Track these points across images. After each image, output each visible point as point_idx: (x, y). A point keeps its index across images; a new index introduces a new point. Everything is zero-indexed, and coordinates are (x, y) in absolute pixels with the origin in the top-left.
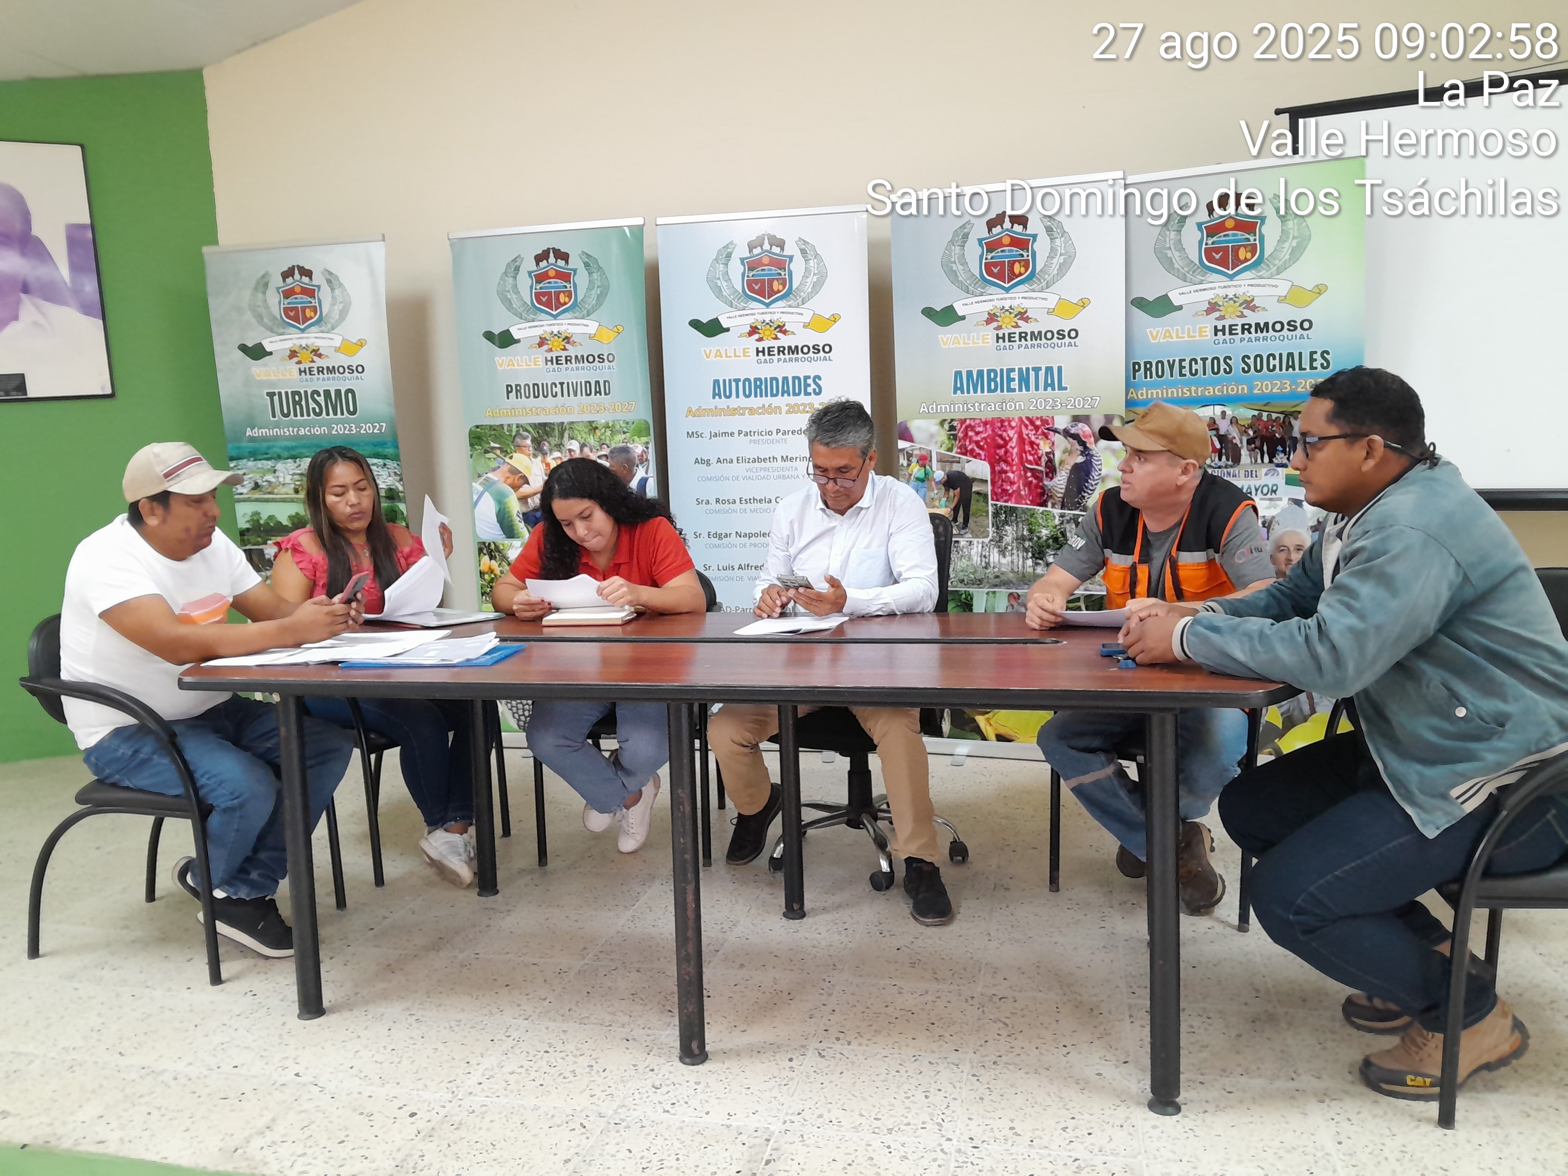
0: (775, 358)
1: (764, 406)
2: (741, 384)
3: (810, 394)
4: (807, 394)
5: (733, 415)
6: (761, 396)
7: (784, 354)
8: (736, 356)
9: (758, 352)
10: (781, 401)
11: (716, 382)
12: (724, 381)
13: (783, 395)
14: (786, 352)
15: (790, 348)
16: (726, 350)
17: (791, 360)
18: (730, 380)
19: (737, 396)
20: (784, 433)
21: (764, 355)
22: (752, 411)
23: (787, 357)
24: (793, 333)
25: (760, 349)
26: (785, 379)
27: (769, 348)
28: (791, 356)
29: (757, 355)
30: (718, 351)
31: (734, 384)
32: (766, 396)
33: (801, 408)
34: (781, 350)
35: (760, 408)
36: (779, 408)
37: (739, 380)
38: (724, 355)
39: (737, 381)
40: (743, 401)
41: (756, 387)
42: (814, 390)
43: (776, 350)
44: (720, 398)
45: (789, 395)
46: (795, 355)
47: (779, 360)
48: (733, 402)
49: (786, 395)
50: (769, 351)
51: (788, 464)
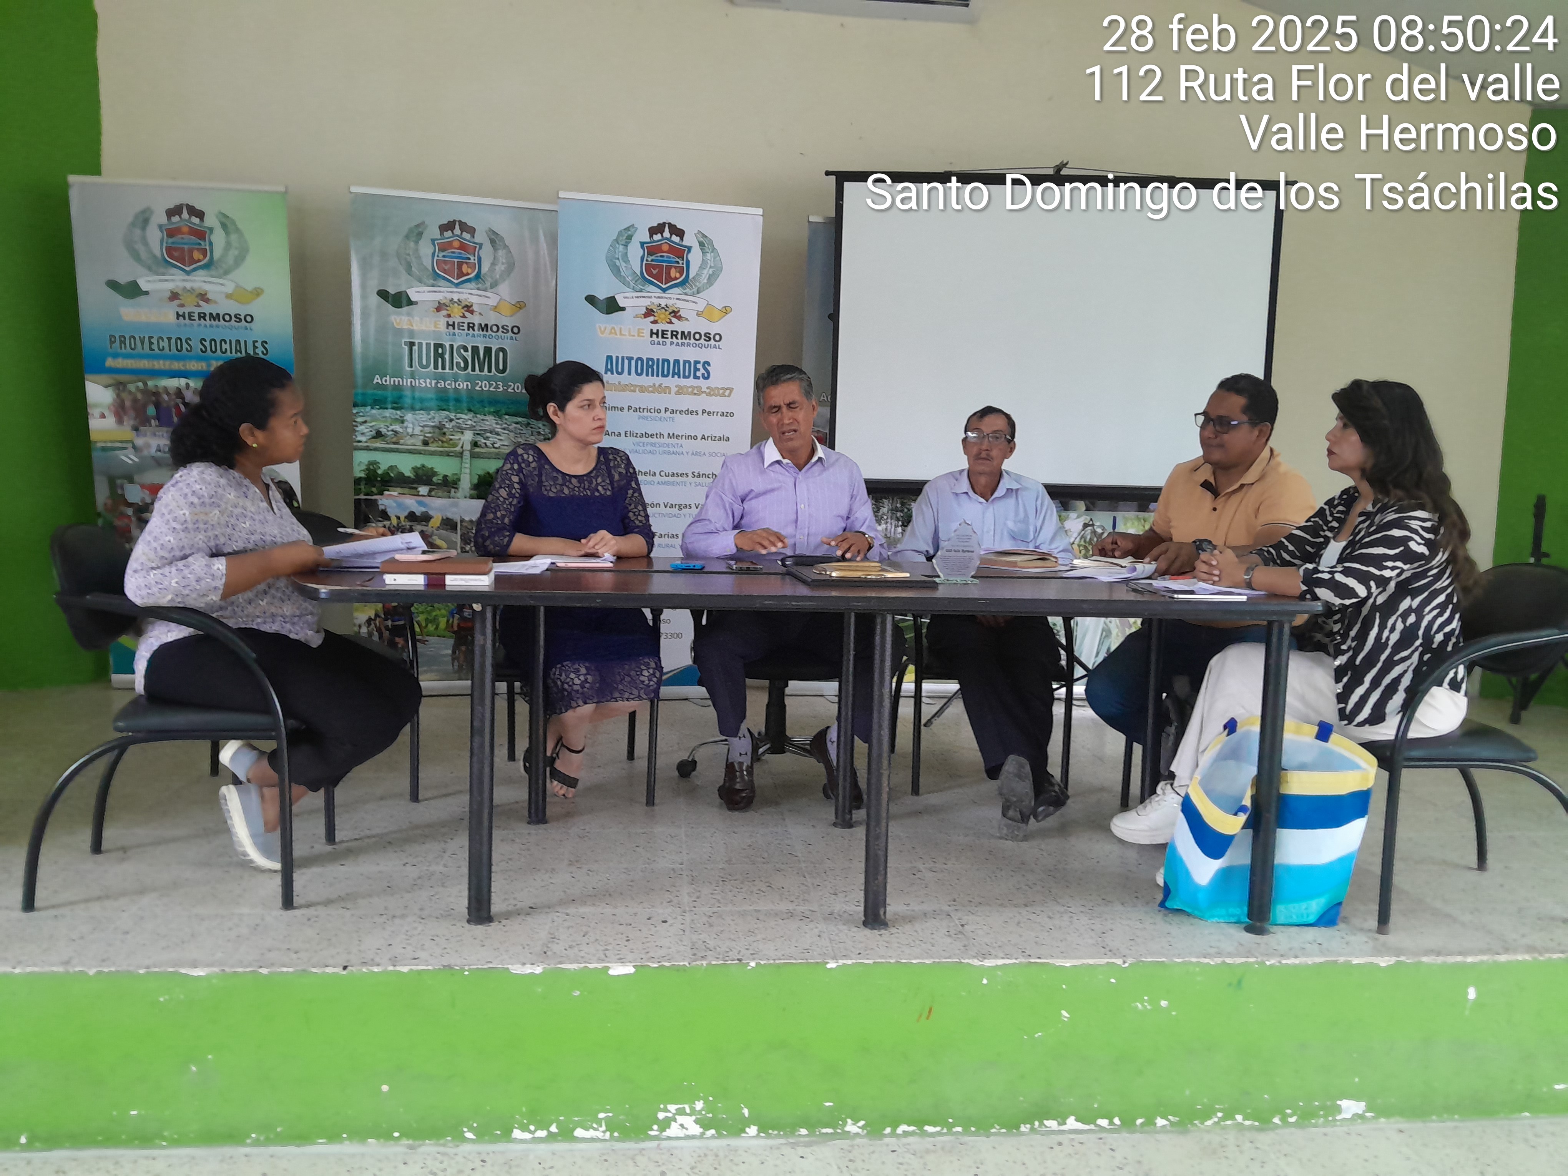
0: (668, 341)
1: (654, 385)
2: (633, 362)
3: (698, 378)
4: (696, 377)
5: (623, 390)
6: (652, 375)
7: (677, 338)
8: (630, 335)
9: (652, 333)
10: (672, 382)
11: (609, 358)
12: (617, 358)
13: (673, 377)
14: (679, 336)
15: (683, 333)
16: (621, 329)
17: (683, 344)
18: (623, 358)
19: (629, 374)
20: (673, 412)
21: (658, 337)
22: (643, 389)
23: (680, 341)
24: (687, 319)
25: (655, 331)
26: (677, 362)
27: (663, 331)
28: (684, 340)
29: (651, 336)
30: (613, 328)
31: (626, 362)
32: (658, 376)
33: (690, 390)
34: (674, 334)
35: (650, 387)
36: (669, 388)
37: (632, 358)
38: (618, 333)
39: (630, 359)
40: (634, 379)
41: (648, 366)
42: (703, 374)
43: (669, 333)
44: (612, 373)
45: (679, 377)
46: (688, 341)
47: (672, 343)
48: (625, 379)
49: (676, 376)
50: (663, 334)
51: (674, 441)
